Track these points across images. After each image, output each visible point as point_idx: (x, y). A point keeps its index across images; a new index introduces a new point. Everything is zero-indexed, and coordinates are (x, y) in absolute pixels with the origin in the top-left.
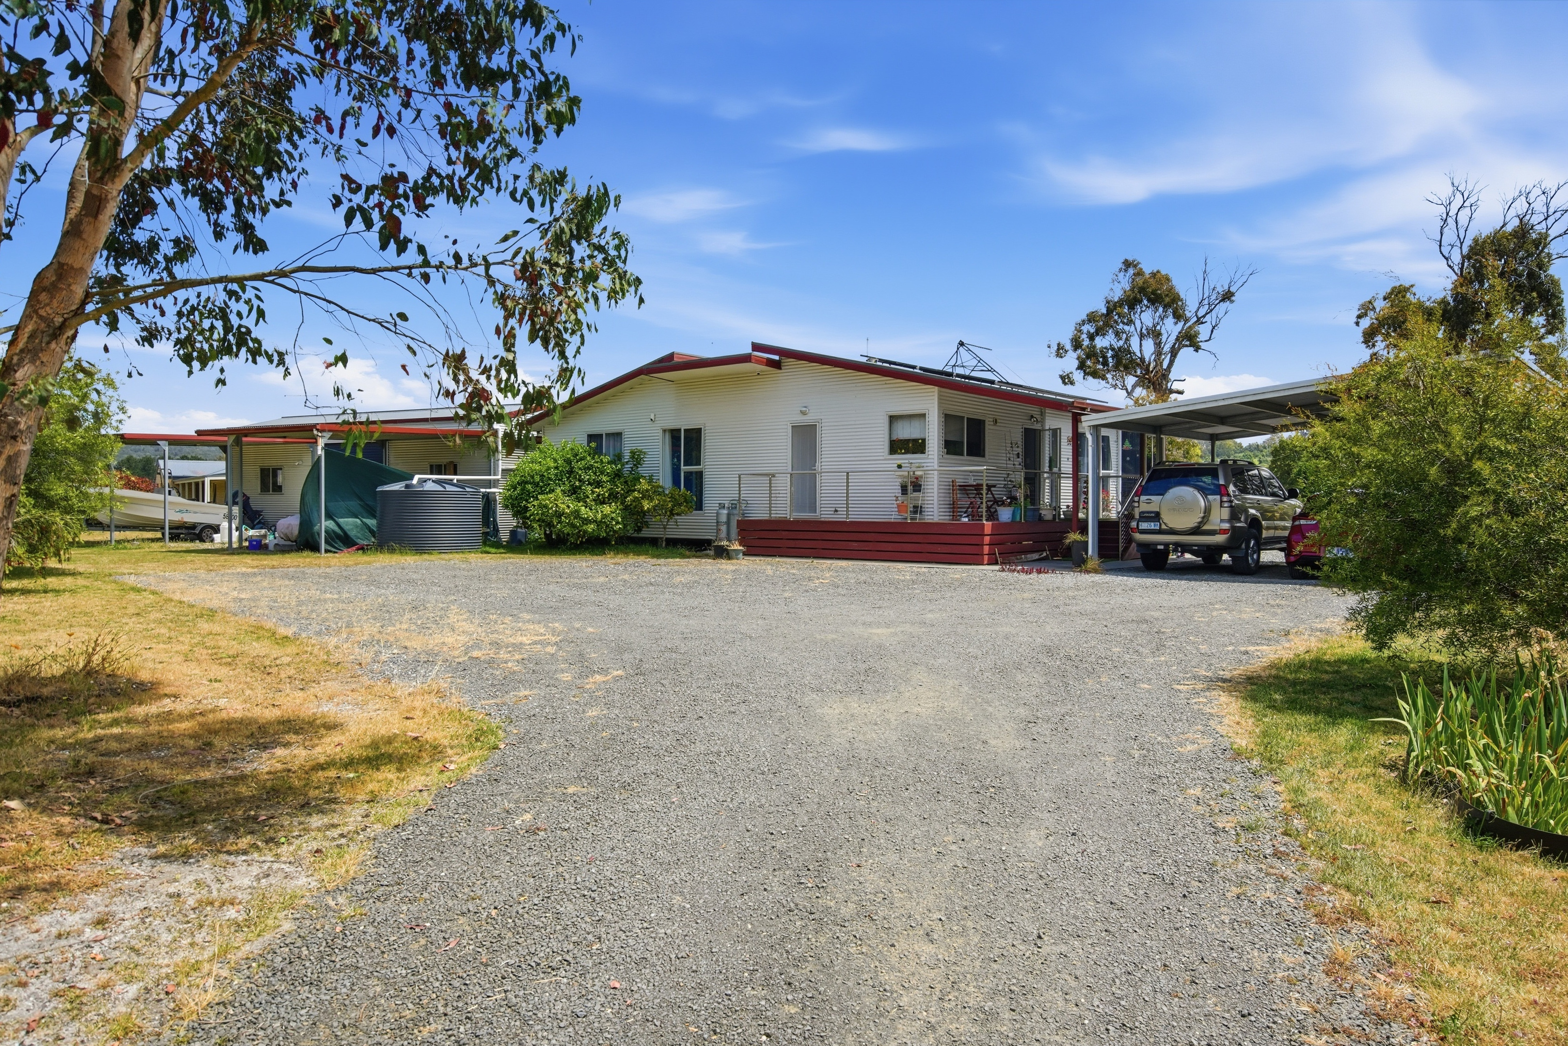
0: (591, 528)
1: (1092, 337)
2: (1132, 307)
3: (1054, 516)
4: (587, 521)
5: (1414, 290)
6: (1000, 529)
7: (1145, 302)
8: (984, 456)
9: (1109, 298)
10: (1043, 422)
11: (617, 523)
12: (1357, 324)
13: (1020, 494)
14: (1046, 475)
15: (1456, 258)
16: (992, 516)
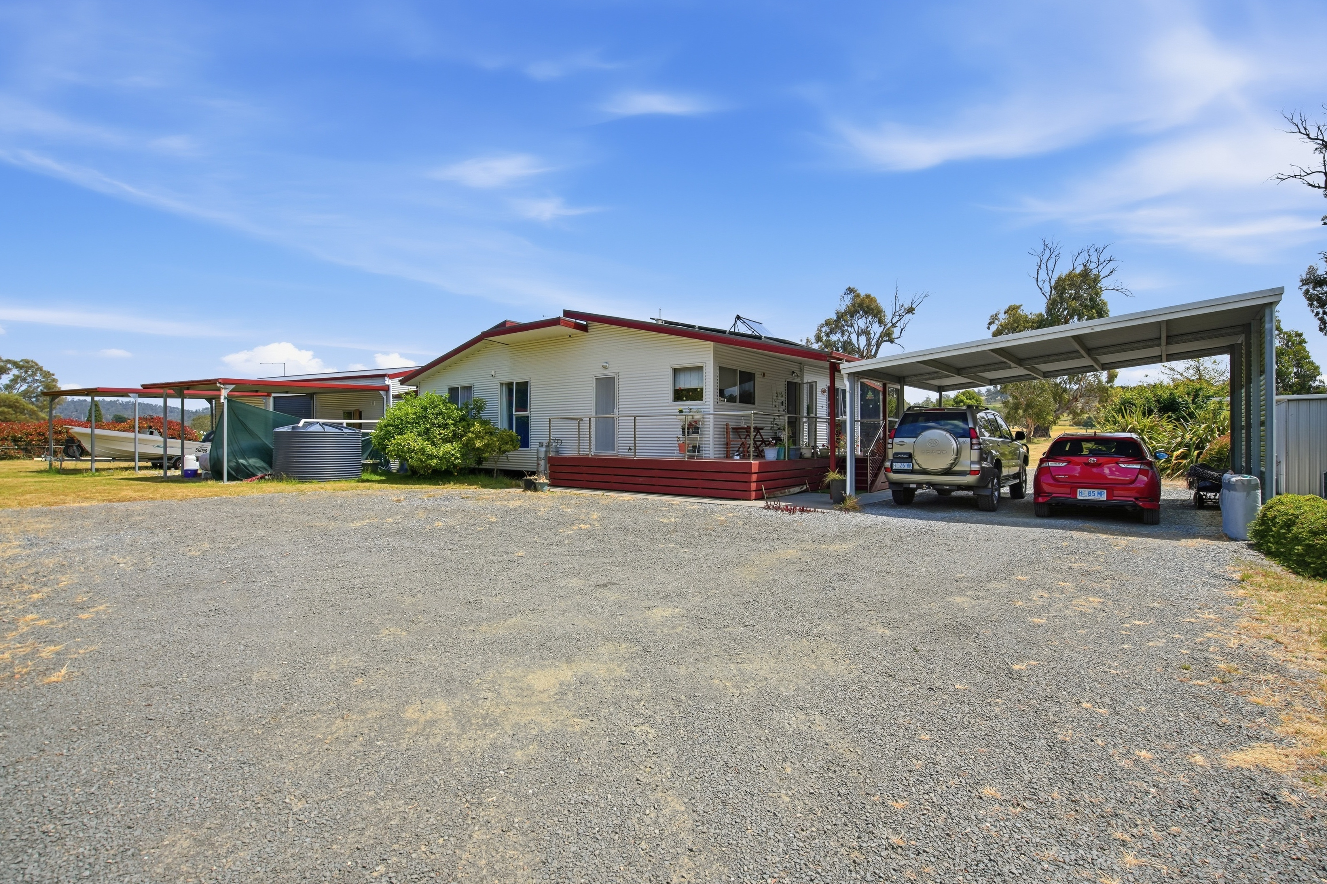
0: (434, 462)
1: (828, 335)
2: (852, 316)
3: (813, 453)
4: (431, 457)
5: (1022, 308)
6: (765, 468)
7: (861, 312)
8: (754, 403)
9: (839, 310)
10: (801, 377)
11: (457, 458)
12: (989, 328)
13: (784, 436)
14: (804, 419)
15: (1047, 289)
16: (760, 454)
